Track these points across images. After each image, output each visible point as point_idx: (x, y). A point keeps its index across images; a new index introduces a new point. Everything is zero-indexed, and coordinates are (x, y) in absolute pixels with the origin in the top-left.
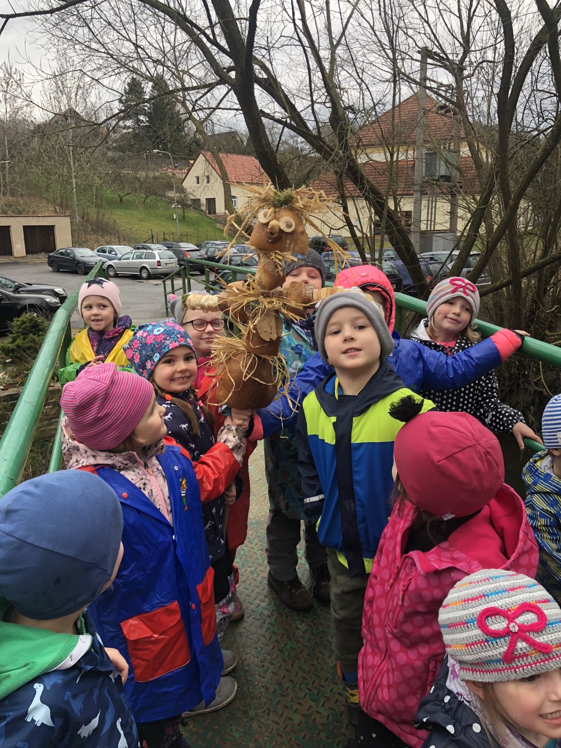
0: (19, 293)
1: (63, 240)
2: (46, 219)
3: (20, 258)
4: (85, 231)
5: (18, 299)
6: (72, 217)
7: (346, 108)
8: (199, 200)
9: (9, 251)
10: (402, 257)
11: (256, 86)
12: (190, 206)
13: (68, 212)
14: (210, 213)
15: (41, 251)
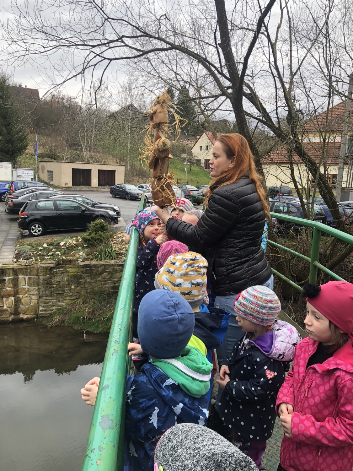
0: (94, 208)
1: (119, 180)
2: (111, 166)
3: (94, 188)
4: (132, 175)
5: (94, 211)
6: (126, 166)
7: (297, 111)
8: (200, 160)
9: (89, 184)
10: (327, 203)
11: (244, 97)
12: (195, 163)
13: (124, 163)
14: (206, 168)
15: (106, 185)
